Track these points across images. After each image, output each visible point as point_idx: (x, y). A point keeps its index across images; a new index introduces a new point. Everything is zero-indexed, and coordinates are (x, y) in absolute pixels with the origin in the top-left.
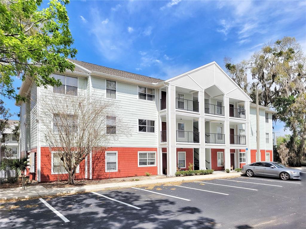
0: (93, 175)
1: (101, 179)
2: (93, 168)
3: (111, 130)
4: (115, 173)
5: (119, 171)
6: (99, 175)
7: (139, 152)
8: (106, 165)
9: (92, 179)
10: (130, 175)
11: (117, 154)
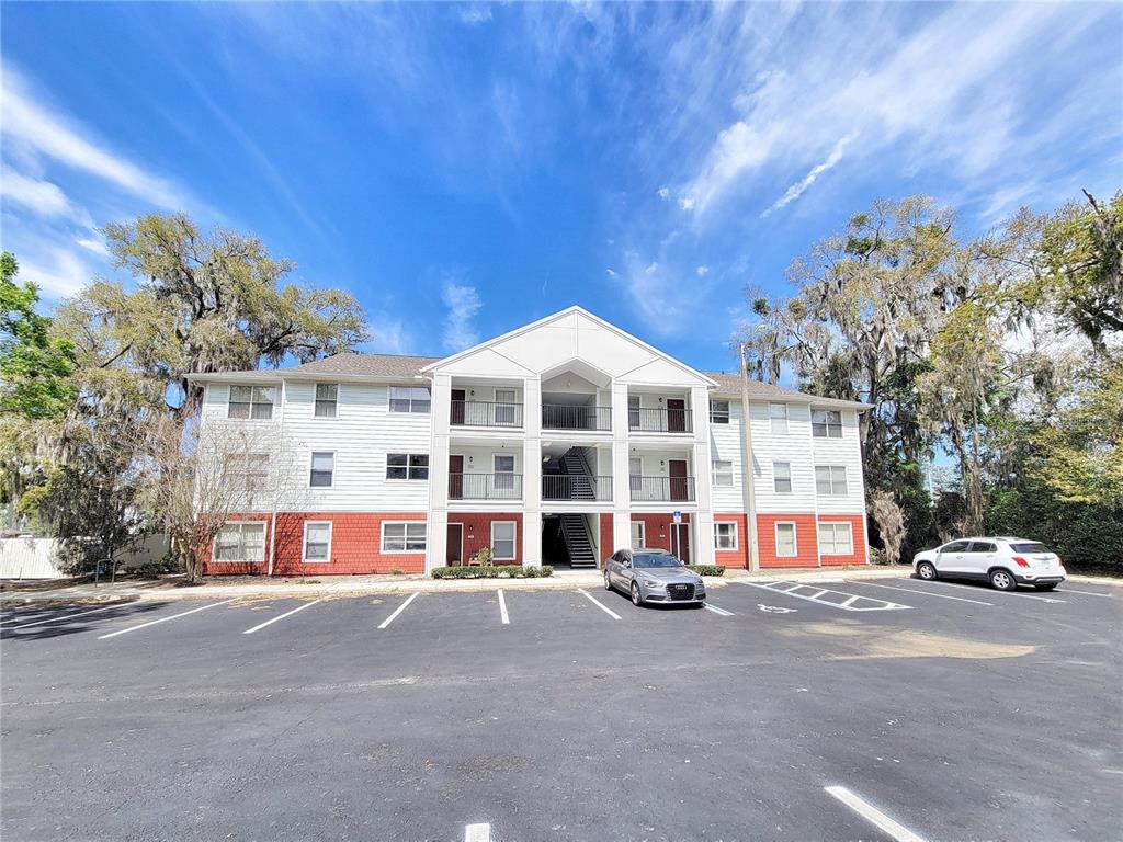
0: (274, 568)
1: (291, 576)
2: (276, 555)
3: (321, 478)
4: (325, 566)
5: (334, 561)
6: (286, 569)
7: (383, 523)
8: (304, 548)
9: (272, 576)
10: (359, 570)
11: (331, 526)
